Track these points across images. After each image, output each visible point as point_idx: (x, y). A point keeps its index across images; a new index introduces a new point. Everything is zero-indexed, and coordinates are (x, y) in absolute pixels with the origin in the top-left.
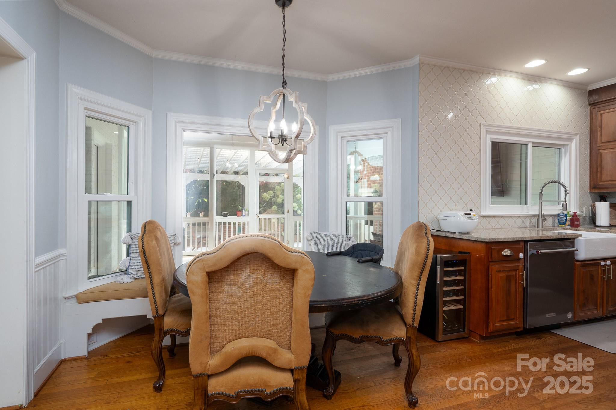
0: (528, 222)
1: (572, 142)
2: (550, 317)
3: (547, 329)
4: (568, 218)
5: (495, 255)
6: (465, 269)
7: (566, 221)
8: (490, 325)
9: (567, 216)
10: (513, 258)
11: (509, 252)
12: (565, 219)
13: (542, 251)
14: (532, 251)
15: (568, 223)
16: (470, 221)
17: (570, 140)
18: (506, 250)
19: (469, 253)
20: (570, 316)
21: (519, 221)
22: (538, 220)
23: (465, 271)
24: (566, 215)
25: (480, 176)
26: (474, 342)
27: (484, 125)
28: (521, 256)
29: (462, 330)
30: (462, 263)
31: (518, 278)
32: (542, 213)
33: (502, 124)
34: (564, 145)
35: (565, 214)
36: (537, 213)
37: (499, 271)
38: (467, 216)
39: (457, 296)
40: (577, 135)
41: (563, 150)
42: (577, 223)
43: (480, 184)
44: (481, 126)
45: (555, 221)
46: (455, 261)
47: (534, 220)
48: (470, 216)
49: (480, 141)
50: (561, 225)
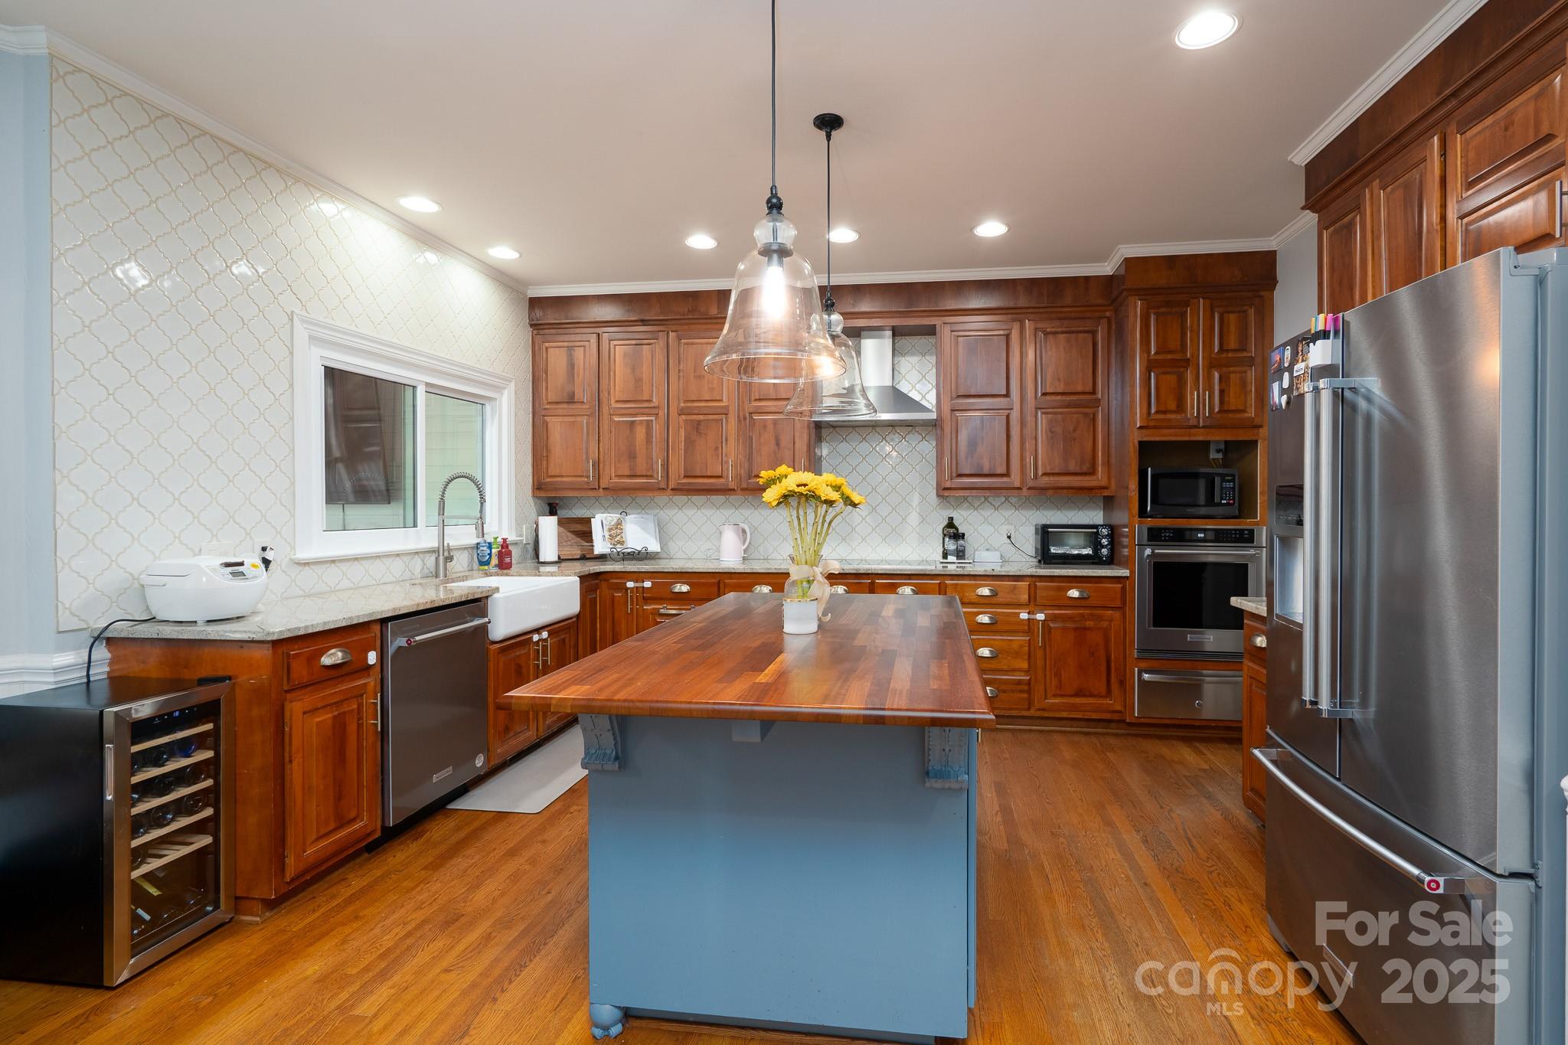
0: (417, 564)
1: (502, 395)
2: (442, 779)
3: (438, 807)
4: (494, 551)
5: (300, 671)
6: (217, 728)
7: (490, 557)
8: (290, 861)
9: (493, 546)
10: (353, 669)
11: (340, 654)
12: (489, 554)
13: (417, 638)
14: (398, 641)
15: (495, 561)
16: (238, 583)
17: (499, 389)
18: (333, 651)
19: (230, 678)
20: (479, 761)
21: (397, 567)
22: (437, 559)
23: (215, 733)
24: (490, 546)
25: (291, 455)
26: (251, 924)
27: (303, 321)
28: (372, 657)
29: (209, 908)
30: (209, 711)
31: (365, 714)
32: (446, 544)
33: (353, 328)
34: (490, 399)
35: (489, 543)
36: (436, 545)
37: (314, 711)
38: (230, 569)
39: (191, 813)
40: (511, 381)
41: (488, 408)
42: (507, 560)
43: (294, 475)
44: (292, 320)
45: (472, 558)
46: (177, 714)
47: (431, 561)
48: (240, 569)
49: (292, 361)
50: (482, 567)
